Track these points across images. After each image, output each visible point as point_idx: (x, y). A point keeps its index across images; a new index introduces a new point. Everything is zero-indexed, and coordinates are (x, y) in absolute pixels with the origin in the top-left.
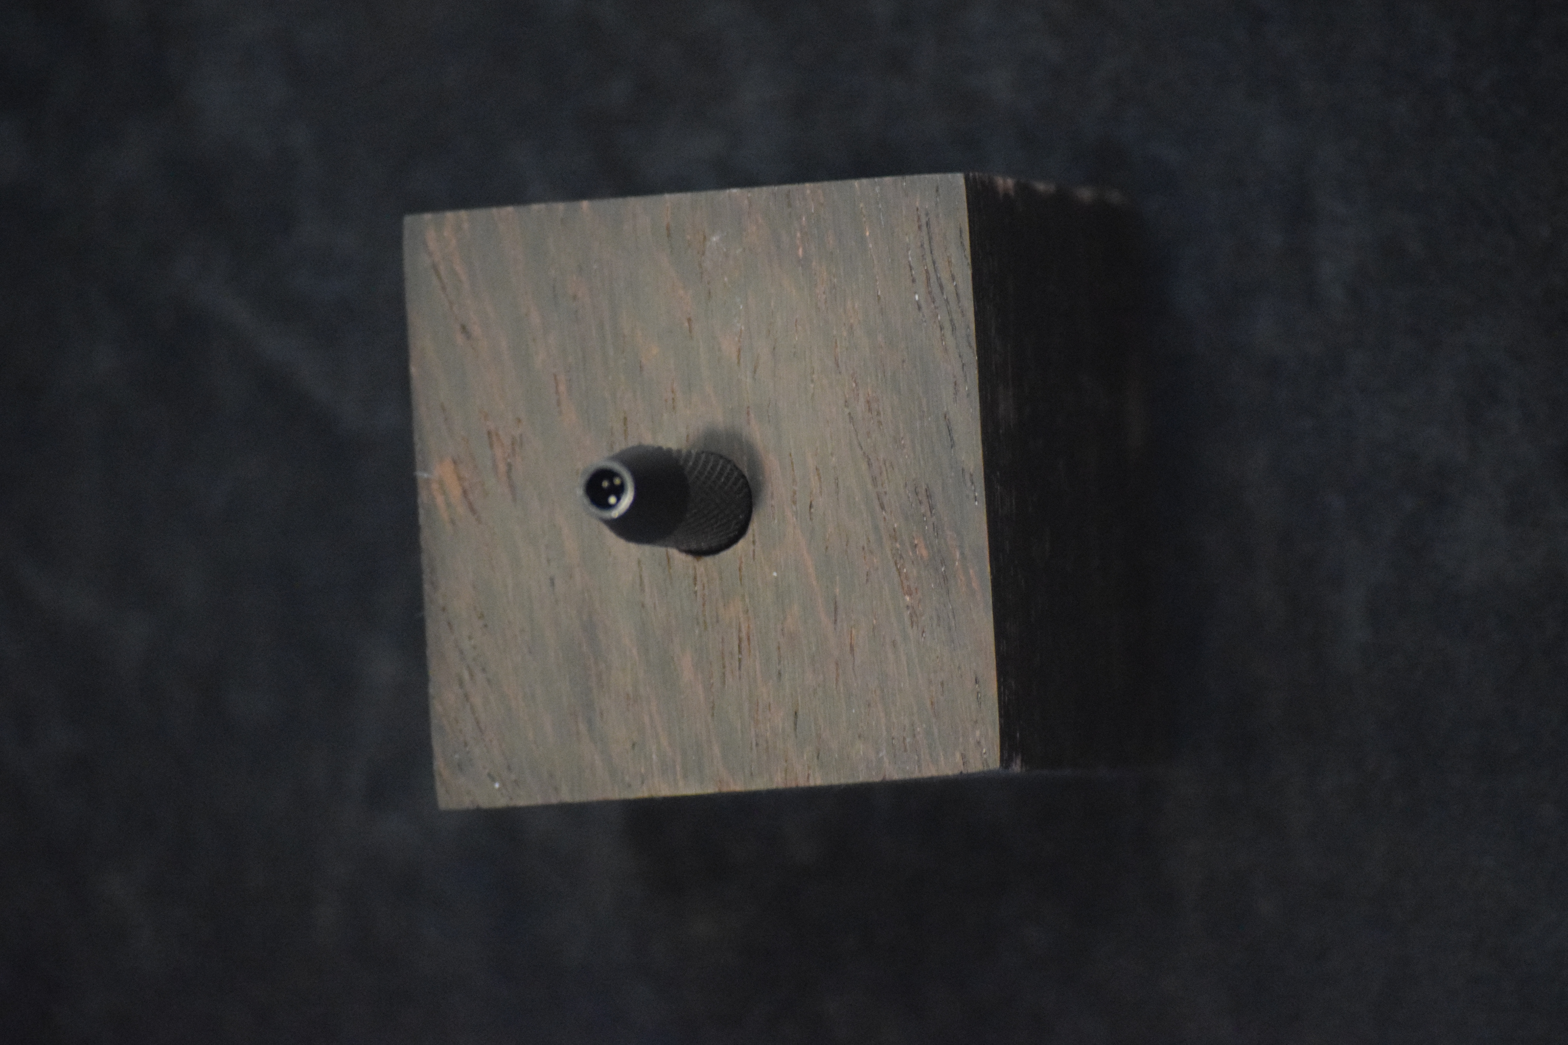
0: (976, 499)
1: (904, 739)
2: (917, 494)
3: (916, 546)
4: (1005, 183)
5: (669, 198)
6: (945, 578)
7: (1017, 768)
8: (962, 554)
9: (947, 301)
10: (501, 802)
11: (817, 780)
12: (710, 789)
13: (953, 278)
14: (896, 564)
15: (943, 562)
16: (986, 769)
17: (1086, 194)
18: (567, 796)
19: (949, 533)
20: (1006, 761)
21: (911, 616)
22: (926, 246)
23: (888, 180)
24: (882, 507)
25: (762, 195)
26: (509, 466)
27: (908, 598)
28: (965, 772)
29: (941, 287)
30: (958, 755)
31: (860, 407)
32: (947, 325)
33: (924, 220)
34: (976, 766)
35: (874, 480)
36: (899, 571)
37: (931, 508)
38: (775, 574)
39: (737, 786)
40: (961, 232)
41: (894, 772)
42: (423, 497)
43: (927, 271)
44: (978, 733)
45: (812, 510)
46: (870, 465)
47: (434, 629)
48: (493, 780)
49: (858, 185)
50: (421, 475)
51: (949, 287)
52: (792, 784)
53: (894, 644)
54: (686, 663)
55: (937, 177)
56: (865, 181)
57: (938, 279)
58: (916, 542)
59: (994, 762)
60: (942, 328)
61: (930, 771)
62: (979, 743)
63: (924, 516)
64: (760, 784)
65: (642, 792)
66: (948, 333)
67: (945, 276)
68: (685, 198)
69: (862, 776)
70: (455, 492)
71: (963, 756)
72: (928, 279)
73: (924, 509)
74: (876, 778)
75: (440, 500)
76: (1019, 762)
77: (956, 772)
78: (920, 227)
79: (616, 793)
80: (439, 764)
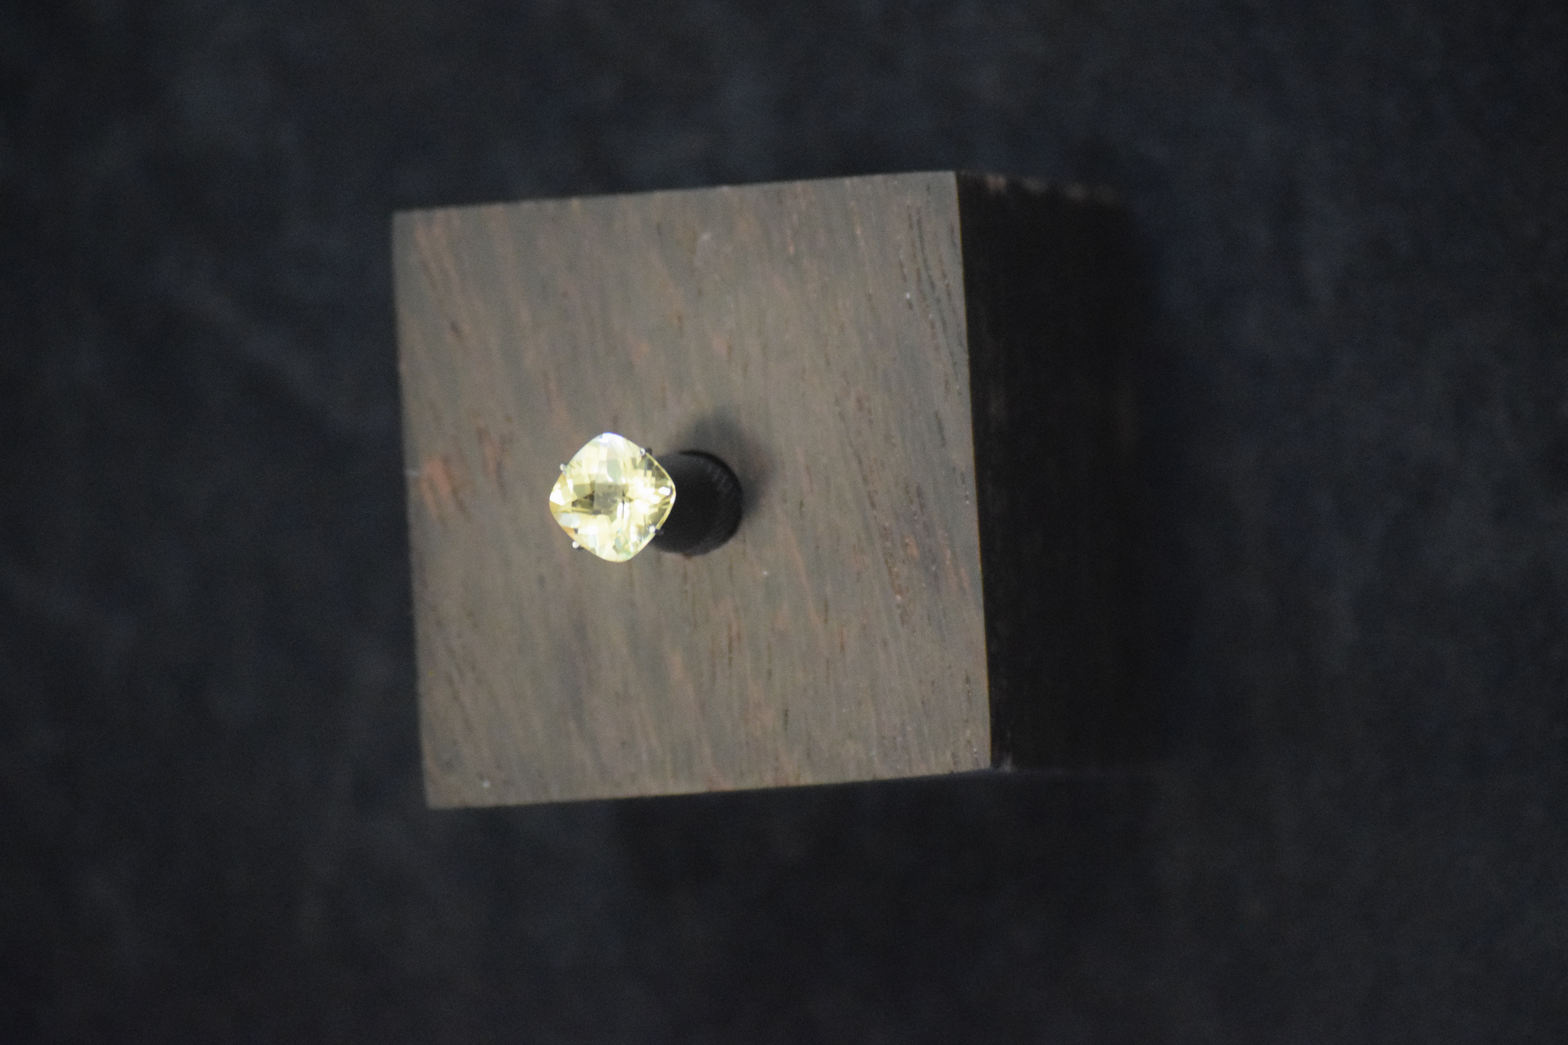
0: (967, 497)
1: (895, 738)
2: (908, 493)
3: (907, 545)
4: (996, 182)
5: (659, 197)
6: (936, 577)
7: (1007, 767)
8: (954, 553)
9: (938, 301)
10: (490, 801)
11: (807, 779)
12: (699, 788)
13: (944, 276)
14: (887, 562)
15: (934, 561)
16: (976, 769)
17: (1076, 192)
18: (556, 794)
19: (940, 532)
20: (996, 760)
21: (901, 616)
22: (918, 244)
23: (879, 178)
24: (873, 505)
25: (753, 193)
26: (499, 466)
27: (898, 598)
28: (955, 771)
29: (933, 285)
30: (949, 755)
31: (850, 405)
32: (938, 324)
33: (915, 218)
34: (966, 766)
35: (865, 480)
36: (890, 572)
37: (922, 506)
38: (765, 573)
39: (727, 784)
40: (952, 231)
41: (885, 772)
42: (413, 494)
43: (918, 270)
44: (968, 733)
45: (804, 509)
46: (860, 463)
47: (424, 628)
48: (482, 778)
49: (849, 183)
50: (411, 473)
51: (940, 284)
52: (782, 783)
53: (885, 643)
54: (676, 661)
55: (929, 176)
56: (856, 180)
57: (930, 277)
58: (907, 541)
59: (984, 761)
60: (933, 327)
61: (921, 770)
62: (969, 742)
63: (915, 514)
64: (750, 783)
65: (630, 790)
66: (939, 329)
67: (936, 274)
68: (676, 196)
69: (852, 775)
70: (445, 490)
71: (954, 756)
72: (919, 280)
73: (914, 508)
74: (866, 777)
75: (429, 498)
76: (1009, 761)
77: (946, 772)
78: (911, 227)
79: (605, 792)
80: (429, 763)
